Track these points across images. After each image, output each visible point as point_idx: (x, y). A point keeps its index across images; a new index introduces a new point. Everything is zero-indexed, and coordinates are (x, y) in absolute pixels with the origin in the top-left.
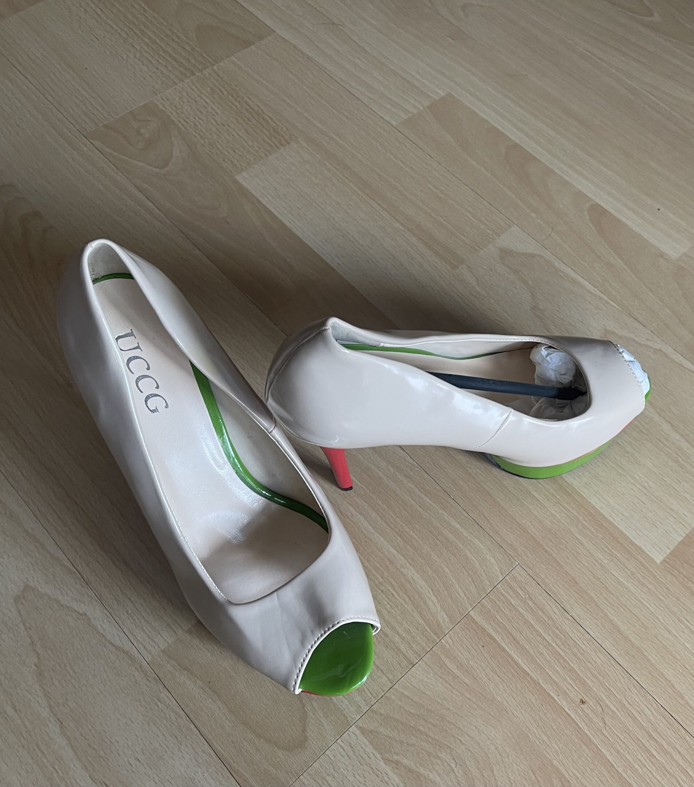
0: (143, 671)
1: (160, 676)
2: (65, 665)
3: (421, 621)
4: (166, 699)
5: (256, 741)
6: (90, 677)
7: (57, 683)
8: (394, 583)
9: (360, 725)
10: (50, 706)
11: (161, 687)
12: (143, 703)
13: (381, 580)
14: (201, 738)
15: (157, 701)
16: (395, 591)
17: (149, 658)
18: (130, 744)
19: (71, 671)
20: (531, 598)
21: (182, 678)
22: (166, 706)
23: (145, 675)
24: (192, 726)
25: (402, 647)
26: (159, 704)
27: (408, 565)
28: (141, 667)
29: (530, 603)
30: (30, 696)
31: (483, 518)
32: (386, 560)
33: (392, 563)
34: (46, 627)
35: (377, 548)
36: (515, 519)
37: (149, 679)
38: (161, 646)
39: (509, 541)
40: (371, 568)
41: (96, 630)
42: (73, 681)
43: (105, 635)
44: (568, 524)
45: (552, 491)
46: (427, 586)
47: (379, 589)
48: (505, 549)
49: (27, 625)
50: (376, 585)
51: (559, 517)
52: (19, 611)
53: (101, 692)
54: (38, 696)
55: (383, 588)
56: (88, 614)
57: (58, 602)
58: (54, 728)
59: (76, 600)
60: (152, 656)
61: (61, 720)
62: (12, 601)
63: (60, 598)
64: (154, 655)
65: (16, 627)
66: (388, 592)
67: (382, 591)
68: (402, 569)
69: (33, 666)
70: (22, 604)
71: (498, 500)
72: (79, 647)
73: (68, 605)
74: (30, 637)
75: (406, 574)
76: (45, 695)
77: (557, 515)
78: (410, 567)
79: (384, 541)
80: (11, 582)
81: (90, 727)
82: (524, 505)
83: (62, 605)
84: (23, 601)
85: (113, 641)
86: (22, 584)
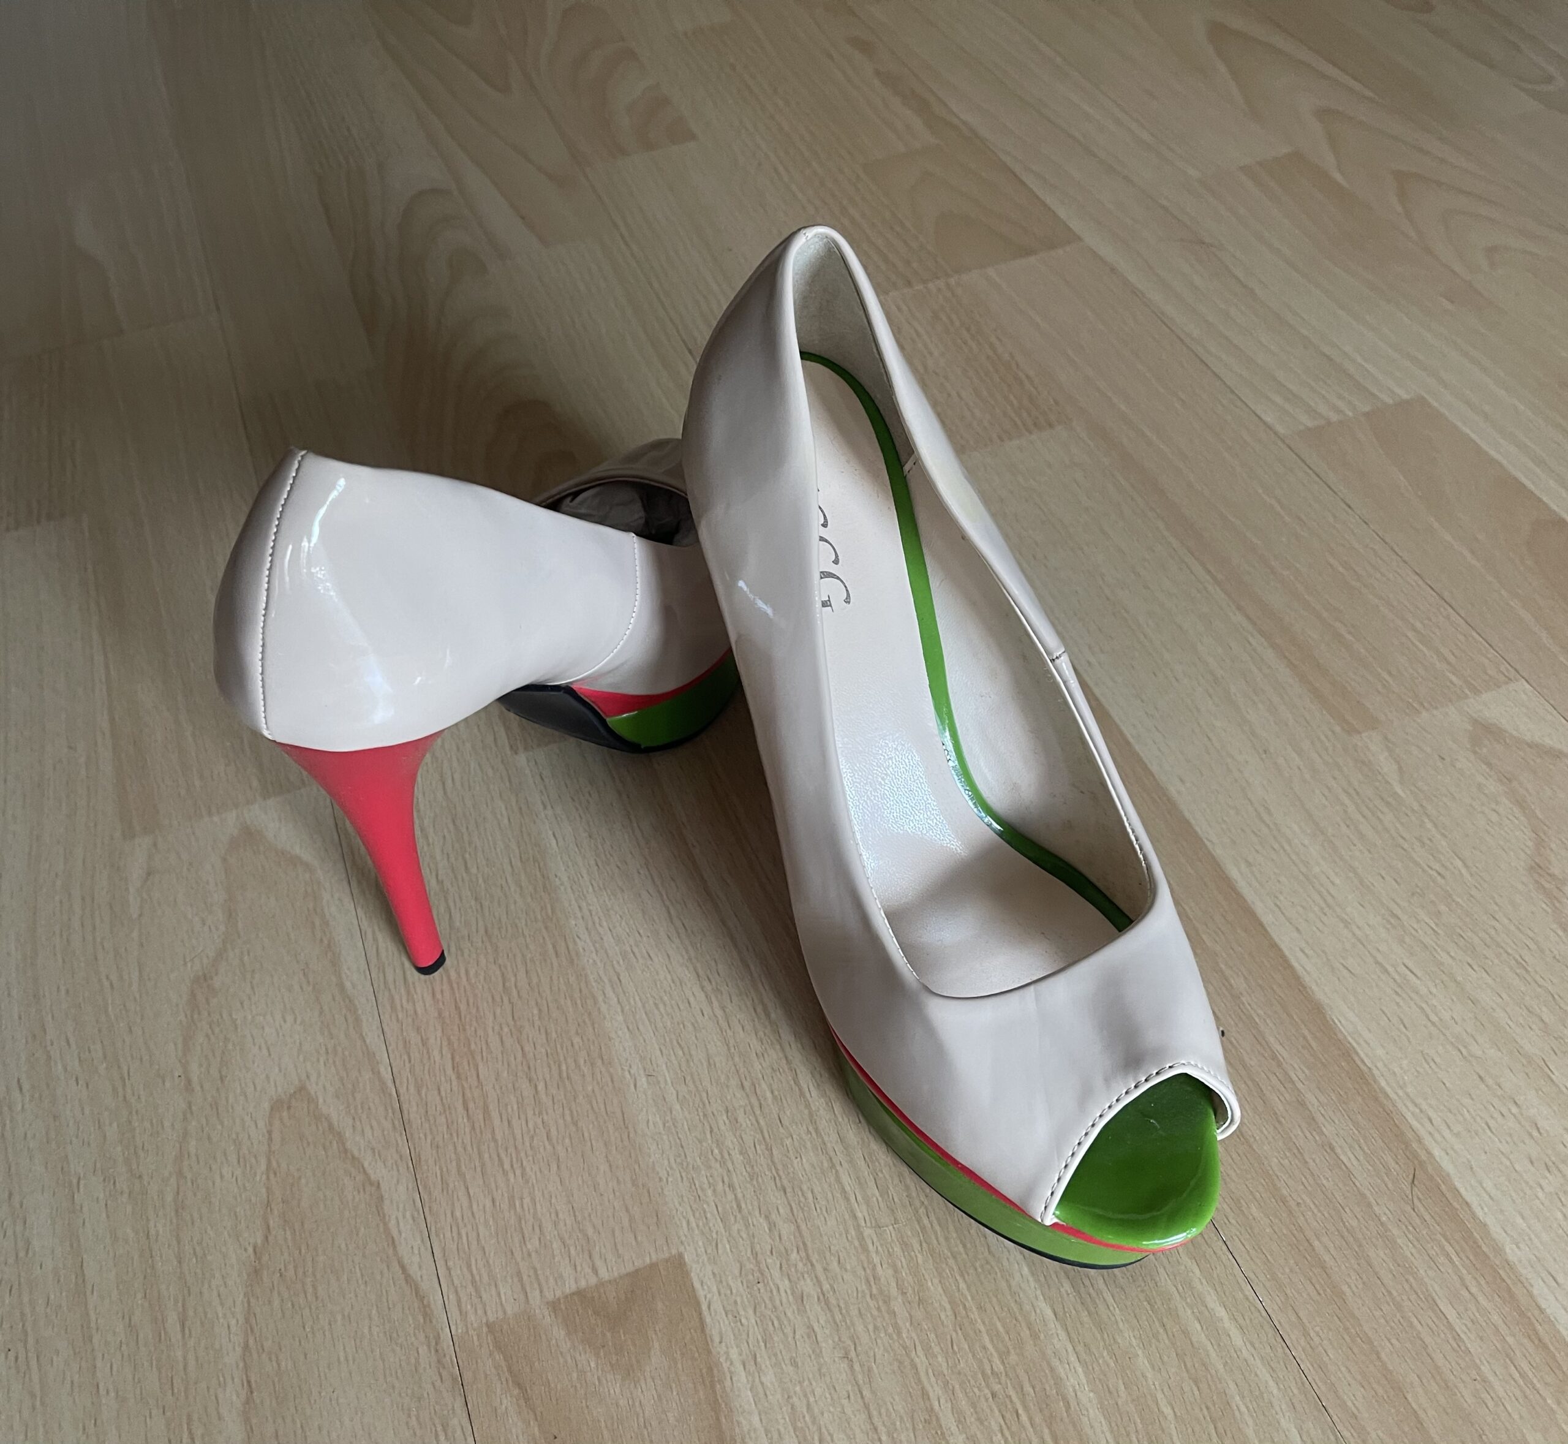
0: (436, 1350)
1: (465, 1377)
2: (304, 1274)
4: (459, 1432)
6: (339, 1317)
7: (276, 1303)
8: (1028, 1388)
10: (246, 1347)
11: (459, 1403)
12: (413, 1422)
13: (998, 1366)
15: (439, 1428)
16: (1026, 1408)
17: (458, 1330)
19: (310, 1290)
21: (505, 1401)
23: (439, 1361)
26: (443, 1437)
27: (1073, 1358)
28: (438, 1338)
30: (219, 1308)
31: (1294, 1318)
32: (1023, 1324)
33: (1035, 1336)
34: (303, 1181)
35: (1010, 1287)
36: (1378, 1354)
37: (444, 1373)
38: (489, 1313)
39: (1349, 1404)
40: (982, 1328)
41: (385, 1224)
42: (306, 1312)
43: (397, 1243)
44: (1521, 1417)
45: (1495, 1318)
46: (1105, 1428)
47: (988, 1386)
48: (1335, 1418)
49: (274, 1164)
50: (983, 1373)
51: (1502, 1393)
52: (270, 1132)
53: (347, 1360)
54: (233, 1314)
55: (997, 1388)
56: (384, 1186)
57: (341, 1140)
58: (234, 1398)
59: (373, 1149)
60: (466, 1326)
61: (254, 1385)
62: (266, 1105)
63: (348, 1134)
64: (469, 1326)
65: (253, 1160)
66: (1008, 1402)
67: (994, 1395)
68: (1055, 1362)
69: (250, 1250)
70: (281, 1119)
71: (1345, 1288)
72: (343, 1246)
73: (356, 1153)
74: (269, 1190)
75: (1063, 1375)
76: (247, 1320)
77: (1497, 1385)
78: (1077, 1365)
79: (1031, 1279)
80: (280, 1071)
81: (299, 1425)
82: (1411, 1325)
83: (346, 1151)
84: (285, 1114)
85: (406, 1261)
86: (297, 1082)
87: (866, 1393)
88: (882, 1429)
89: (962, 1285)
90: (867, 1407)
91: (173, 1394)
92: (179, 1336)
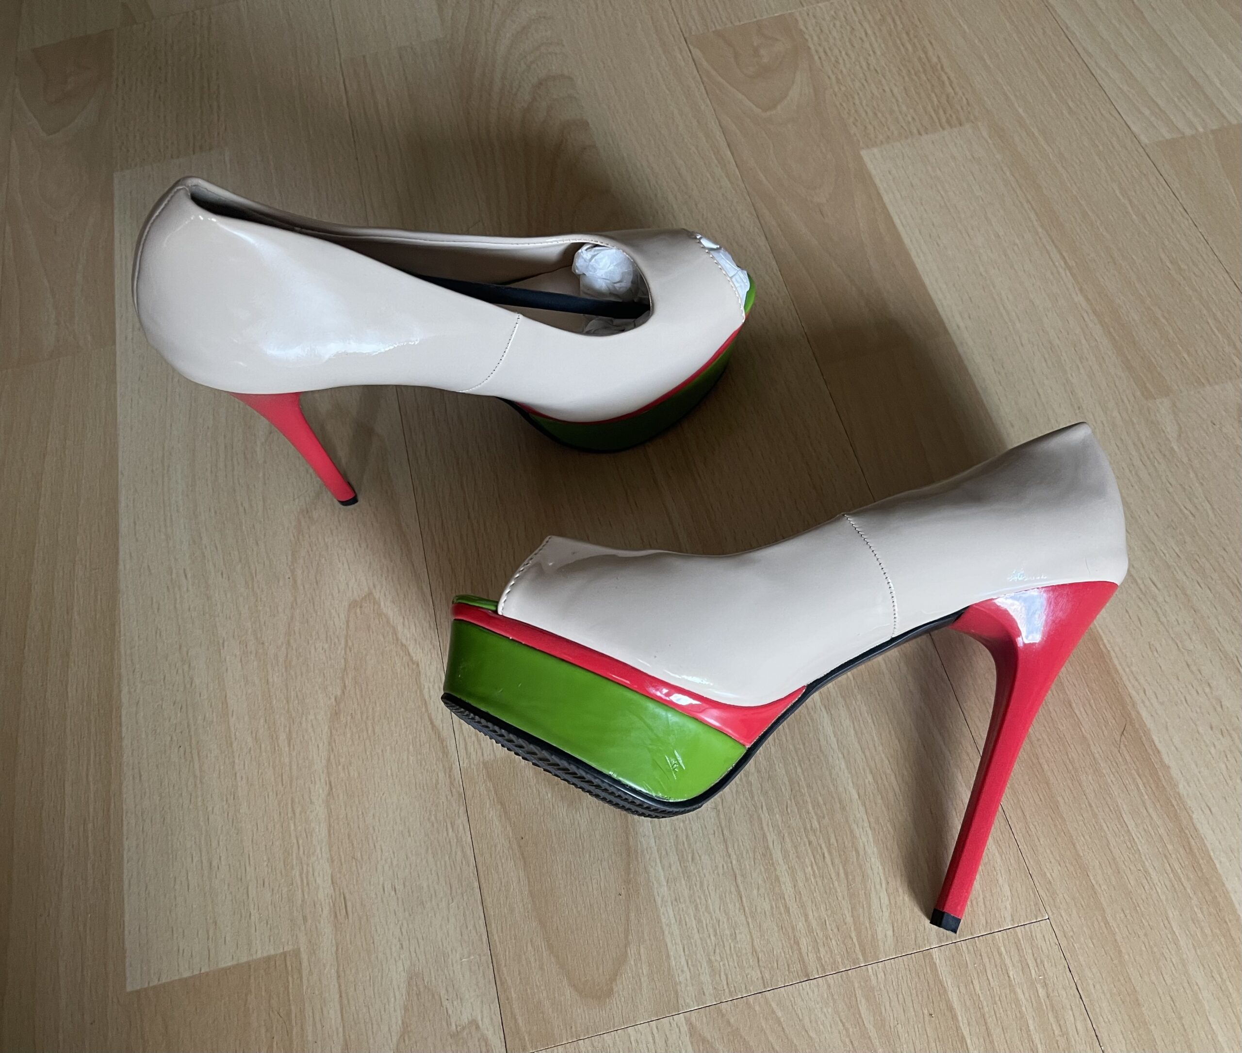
0: (450, 776)
1: (467, 794)
2: (367, 718)
3: (849, 919)
4: (461, 827)
5: (545, 954)
6: (388, 748)
7: (349, 735)
8: (833, 840)
9: (693, 1019)
10: (329, 760)
11: (462, 809)
12: (433, 818)
13: (815, 824)
14: (481, 908)
15: (449, 825)
16: (830, 853)
17: (465, 765)
18: (395, 863)
19: (370, 729)
20: (1045, 985)
21: (492, 813)
22: (457, 839)
23: (451, 783)
24: (476, 884)
25: (803, 942)
26: (450, 831)
27: (866, 824)
28: (451, 769)
29: (1042, 992)
30: (312, 734)
31: (1020, 814)
32: (837, 800)
33: (843, 809)
34: (368, 658)
35: (831, 774)
36: (1074, 845)
37: (454, 790)
38: (485, 755)
39: (1048, 875)
40: (809, 800)
41: (421, 691)
42: (367, 742)
43: (428, 703)
44: (1167, 899)
45: (1162, 831)
46: (881, 871)
47: (807, 836)
48: (1036, 882)
49: (350, 644)
50: (805, 829)
51: (1156, 881)
52: (348, 622)
53: (392, 775)
54: (321, 738)
55: (812, 838)
56: (422, 665)
57: (395, 632)
58: (321, 791)
59: (416, 640)
60: (470, 762)
61: (333, 785)
62: (346, 604)
63: (400, 628)
64: (472, 761)
65: (336, 640)
66: (819, 848)
67: (810, 843)
68: (854, 826)
69: (333, 700)
70: (356, 613)
71: (1060, 799)
72: (393, 702)
73: (404, 641)
74: (346, 660)
75: (858, 835)
76: (330, 744)
77: (1154, 874)
78: (868, 829)
79: (846, 771)
80: (356, 581)
81: (360, 813)
82: (1101, 828)
83: (397, 639)
84: (358, 610)
85: (433, 717)
86: (366, 589)
87: (726, 832)
88: (734, 857)
89: (799, 770)
90: (725, 841)
91: (283, 785)
92: (287, 749)
